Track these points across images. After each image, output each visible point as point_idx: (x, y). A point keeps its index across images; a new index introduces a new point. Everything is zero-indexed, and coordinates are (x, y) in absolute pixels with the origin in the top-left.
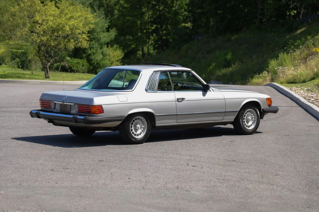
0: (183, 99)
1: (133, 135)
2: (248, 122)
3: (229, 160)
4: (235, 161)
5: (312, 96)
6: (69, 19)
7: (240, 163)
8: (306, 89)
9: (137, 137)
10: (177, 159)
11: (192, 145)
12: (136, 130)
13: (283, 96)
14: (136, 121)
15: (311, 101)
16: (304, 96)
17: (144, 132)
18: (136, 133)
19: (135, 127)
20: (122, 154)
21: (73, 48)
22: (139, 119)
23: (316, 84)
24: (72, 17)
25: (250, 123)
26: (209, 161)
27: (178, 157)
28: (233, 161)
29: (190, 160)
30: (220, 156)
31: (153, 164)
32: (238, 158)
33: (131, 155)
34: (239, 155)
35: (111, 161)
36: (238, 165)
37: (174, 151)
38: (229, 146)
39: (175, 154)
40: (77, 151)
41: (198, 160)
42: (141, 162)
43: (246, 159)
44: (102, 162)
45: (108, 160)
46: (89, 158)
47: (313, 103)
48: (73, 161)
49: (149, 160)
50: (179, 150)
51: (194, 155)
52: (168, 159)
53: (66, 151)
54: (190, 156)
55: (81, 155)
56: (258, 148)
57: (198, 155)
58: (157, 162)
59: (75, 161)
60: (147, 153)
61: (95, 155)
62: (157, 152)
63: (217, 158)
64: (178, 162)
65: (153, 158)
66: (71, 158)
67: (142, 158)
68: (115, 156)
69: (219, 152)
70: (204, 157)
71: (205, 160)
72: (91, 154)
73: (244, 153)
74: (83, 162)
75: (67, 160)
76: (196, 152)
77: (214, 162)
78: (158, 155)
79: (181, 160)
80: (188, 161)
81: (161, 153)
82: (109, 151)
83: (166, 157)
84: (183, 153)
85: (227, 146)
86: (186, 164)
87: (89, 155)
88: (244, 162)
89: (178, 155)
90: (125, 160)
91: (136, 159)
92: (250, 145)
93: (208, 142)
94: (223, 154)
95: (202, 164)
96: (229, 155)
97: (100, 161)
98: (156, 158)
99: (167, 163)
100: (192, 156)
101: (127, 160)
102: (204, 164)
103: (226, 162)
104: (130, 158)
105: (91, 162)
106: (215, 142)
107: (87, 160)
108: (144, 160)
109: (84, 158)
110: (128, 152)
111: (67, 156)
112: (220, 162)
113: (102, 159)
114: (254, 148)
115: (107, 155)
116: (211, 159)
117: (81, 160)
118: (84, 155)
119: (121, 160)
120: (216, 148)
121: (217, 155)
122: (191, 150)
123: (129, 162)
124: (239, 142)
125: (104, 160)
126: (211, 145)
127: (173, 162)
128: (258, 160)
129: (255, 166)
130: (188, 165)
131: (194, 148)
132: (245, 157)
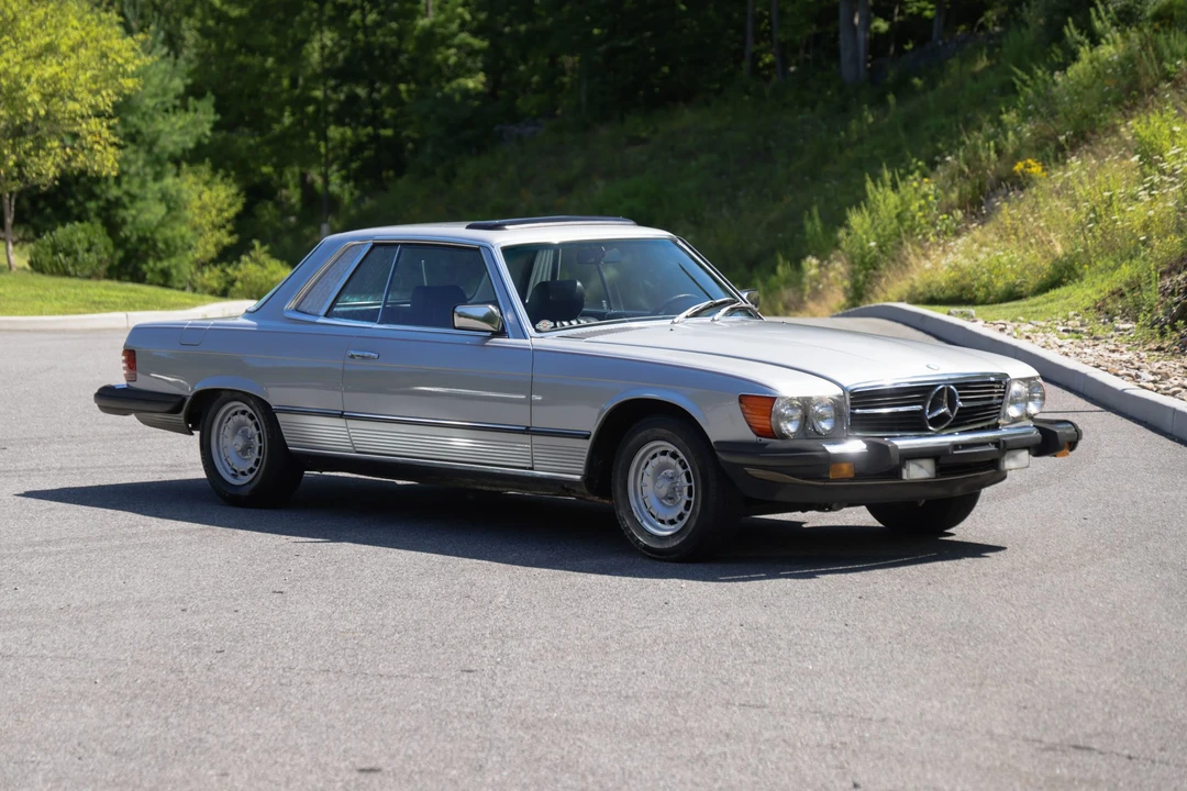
3: (1046, 739)
4: (1089, 749)
5: (1129, 362)
7: (1128, 761)
8: (1061, 328)
10: (771, 744)
11: (783, 644)
15: (1152, 386)
16: (1092, 359)
20: (459, 713)
23: (1087, 303)
26: (952, 755)
27: (766, 729)
28: (1079, 752)
29: (838, 745)
30: (979, 711)
31: (662, 783)
32: (1089, 728)
33: (508, 722)
34: (1075, 707)
35: (423, 766)
36: (1130, 783)
37: (717, 683)
38: (972, 644)
39: (735, 708)
40: (215, 705)
41: (884, 743)
42: (583, 767)
43: (1135, 736)
44: (380, 782)
45: (406, 766)
46: (296, 749)
47: (1174, 394)
48: (215, 778)
49: (625, 757)
50: (742, 680)
51: (841, 709)
52: (719, 740)
53: (153, 708)
54: (823, 717)
55: (244, 734)
56: (1130, 652)
57: (857, 708)
58: (674, 770)
59: (226, 775)
60: (588, 705)
61: (318, 730)
62: (630, 694)
63: (977, 730)
64: (788, 764)
65: (635, 737)
66: (194, 753)
67: (578, 743)
68: (425, 730)
69: (952, 684)
70: (898, 722)
71: (919, 744)
72: (297, 722)
73: (1090, 691)
74: (271, 782)
75: (179, 772)
76: (834, 690)
77: (978, 757)
78: (651, 715)
79: (794, 747)
80: (836, 752)
81: (661, 704)
82: (379, 700)
83: (699, 728)
84: (770, 699)
85: (964, 642)
86: (837, 776)
87: (284, 728)
88: (1142, 756)
89: (753, 711)
90: (495, 759)
91: (548, 746)
92: (1072, 634)
93: (850, 622)
94: (984, 697)
95: (929, 776)
96: (1025, 708)
97: (364, 774)
98: (654, 739)
99: (732, 771)
100: (832, 717)
101: (507, 759)
102: (938, 776)
103: (1047, 755)
104: (511, 742)
105: (318, 780)
106: (885, 621)
107: (288, 768)
108: (595, 751)
109: (265, 751)
110: (480, 699)
111: (170, 741)
112: (1014, 756)
113: (365, 757)
114: (1114, 657)
115: (381, 725)
116: (948, 735)
117: (255, 765)
118: (259, 731)
119: (472, 756)
120: (917, 657)
121: (955, 704)
122: (802, 677)
123: (523, 770)
124: (1002, 614)
125: (381, 762)
126: (882, 640)
127: (761, 767)
130: (856, 786)
131: (808, 665)
132: (1120, 720)
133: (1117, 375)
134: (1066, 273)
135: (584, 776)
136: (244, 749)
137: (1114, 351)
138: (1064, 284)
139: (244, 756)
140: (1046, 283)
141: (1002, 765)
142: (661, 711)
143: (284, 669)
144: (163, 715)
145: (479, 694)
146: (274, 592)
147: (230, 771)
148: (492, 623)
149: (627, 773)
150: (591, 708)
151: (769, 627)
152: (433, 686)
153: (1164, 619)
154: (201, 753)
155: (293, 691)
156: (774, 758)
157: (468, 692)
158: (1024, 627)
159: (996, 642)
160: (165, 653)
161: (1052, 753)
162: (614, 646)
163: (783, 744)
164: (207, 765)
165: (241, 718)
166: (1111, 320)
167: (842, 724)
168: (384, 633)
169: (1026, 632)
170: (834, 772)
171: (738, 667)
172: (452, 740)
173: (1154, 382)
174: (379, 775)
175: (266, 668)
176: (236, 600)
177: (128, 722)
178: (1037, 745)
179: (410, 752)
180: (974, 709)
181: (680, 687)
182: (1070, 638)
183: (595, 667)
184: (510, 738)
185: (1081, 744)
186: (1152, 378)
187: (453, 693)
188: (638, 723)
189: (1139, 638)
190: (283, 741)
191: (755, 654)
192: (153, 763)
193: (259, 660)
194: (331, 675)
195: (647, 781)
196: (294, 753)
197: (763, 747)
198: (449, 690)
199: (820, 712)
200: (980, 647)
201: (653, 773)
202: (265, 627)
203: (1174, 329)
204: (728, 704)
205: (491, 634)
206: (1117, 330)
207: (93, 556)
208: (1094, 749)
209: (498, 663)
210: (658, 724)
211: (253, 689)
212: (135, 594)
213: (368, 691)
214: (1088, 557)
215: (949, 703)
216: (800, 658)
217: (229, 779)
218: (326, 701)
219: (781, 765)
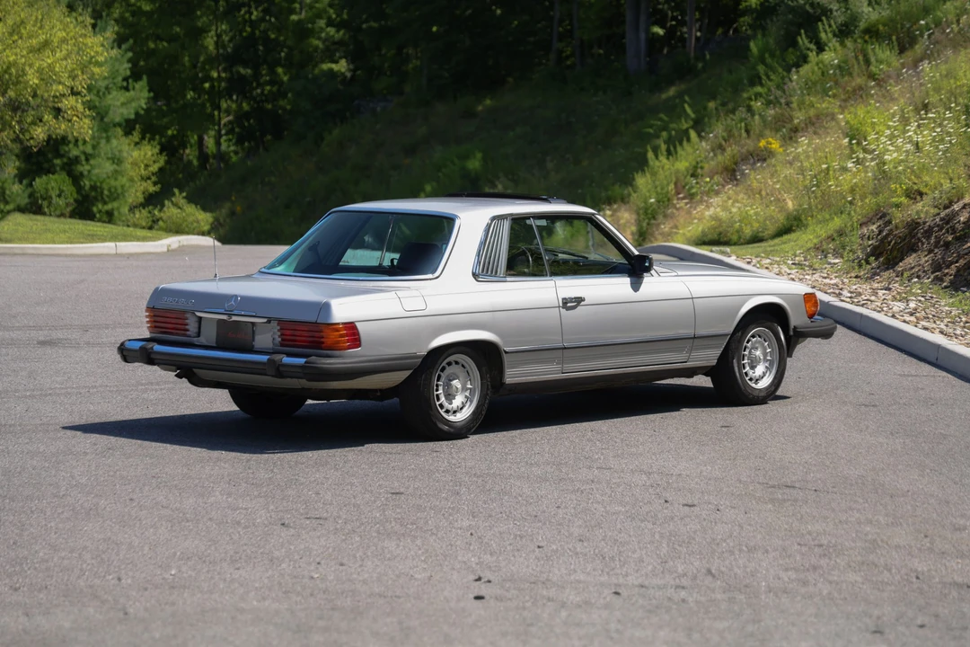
0: (579, 300)
1: (442, 412)
2: (753, 367)
3: (770, 483)
4: (794, 487)
5: (835, 284)
6: (39, 50)
7: (814, 492)
8: (791, 262)
9: (451, 418)
10: (618, 485)
11: (618, 440)
12: (450, 397)
14: (449, 370)
15: (849, 300)
16: (810, 283)
17: (471, 402)
18: (450, 407)
19: (448, 385)
20: (437, 470)
21: (44, 141)
22: (457, 363)
23: (810, 245)
24: (46, 44)
25: (760, 369)
26: (718, 490)
27: (614, 478)
28: (788, 488)
29: (655, 485)
30: (733, 471)
31: (560, 500)
32: (794, 478)
33: (466, 474)
34: (787, 469)
35: (426, 492)
36: (815, 501)
37: (582, 458)
38: (729, 440)
39: (594, 469)
40: (296, 464)
41: (681, 484)
42: (514, 493)
43: (819, 482)
44: (404, 498)
45: (416, 492)
46: (352, 484)
47: (862, 305)
49: (537, 490)
50: (596, 457)
51: (655, 470)
52: (588, 483)
53: (262, 465)
54: (645, 474)
55: (319, 478)
56: (820, 445)
57: (664, 469)
58: (566, 495)
60: (510, 467)
61: (360, 476)
62: (533, 463)
63: (732, 479)
64: (628, 493)
65: (540, 481)
66: (296, 485)
67: (509, 484)
68: (420, 477)
69: (718, 459)
70: (688, 476)
71: (700, 485)
72: (347, 473)
73: (796, 463)
74: (345, 497)
75: (292, 492)
76: (650, 461)
77: (732, 490)
78: (547, 472)
79: (630, 486)
80: (654, 488)
81: (551, 467)
82: (389, 464)
83: (576, 478)
84: (614, 465)
85: (724, 440)
86: (655, 498)
87: (341, 475)
88: (823, 490)
89: (605, 471)
90: (464, 490)
91: (492, 485)
92: (787, 436)
93: (656, 430)
94: (736, 465)
95: (706, 498)
96: (759, 469)
97: (394, 495)
98: (552, 482)
99: (598, 496)
100: (650, 474)
101: (471, 490)
102: (711, 498)
103: (770, 490)
104: (471, 483)
105: (371, 497)
106: (677, 430)
107: (352, 492)
108: (519, 487)
109: (335, 484)
110: (447, 464)
112: (752, 490)
113: (392, 488)
114: (811, 447)
115: (395, 474)
116: (716, 481)
117: (333, 490)
118: (327, 476)
119: (451, 488)
120: (697, 447)
121: (719, 468)
122: (631, 456)
123: (481, 494)
125: (402, 490)
126: (676, 439)
127: (613, 494)
128: (856, 483)
129: (867, 502)
130: (666, 501)
131: (634, 450)
132: (812, 475)
133: (826, 293)
134: (795, 223)
135: (516, 497)
136: (323, 484)
137: (825, 278)
138: (794, 231)
140: (781, 230)
141: (746, 494)
142: (552, 470)
145: (446, 462)
147: (320, 493)
149: (539, 496)
150: (512, 469)
152: (418, 458)
156: (619, 490)
157: (439, 461)
158: (760, 433)
159: (743, 440)
161: (773, 489)
163: (624, 485)
164: (306, 490)
166: (826, 257)
167: (656, 476)
170: (653, 497)
171: (593, 451)
172: (438, 481)
173: (850, 297)
174: (403, 495)
178: (765, 485)
179: (416, 486)
180: (730, 470)
181: (561, 460)
182: (786, 438)
185: (789, 485)
186: (849, 295)
187: (431, 461)
188: (541, 475)
189: (826, 438)
190: (342, 480)
191: (602, 445)
196: (352, 486)
197: (613, 486)
198: (428, 460)
199: (643, 471)
200: (734, 442)
201: (554, 496)
203: (867, 262)
204: (590, 468)
206: (830, 263)
208: (796, 487)
209: (452, 448)
210: (552, 476)
215: (716, 467)
216: (629, 447)
217: (321, 496)
219: (624, 493)
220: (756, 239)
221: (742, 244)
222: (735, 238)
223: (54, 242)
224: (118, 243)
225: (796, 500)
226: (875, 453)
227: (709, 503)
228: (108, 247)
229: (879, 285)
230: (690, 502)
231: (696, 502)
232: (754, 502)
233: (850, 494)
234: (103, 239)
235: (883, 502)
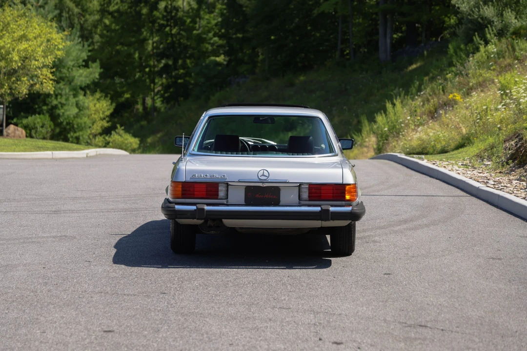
4: (426, 326)
5: (486, 177)
7: (441, 331)
8: (460, 164)
10: (289, 323)
11: (305, 285)
13: (424, 176)
15: (492, 186)
16: (470, 175)
20: (155, 310)
23: (474, 154)
26: (366, 328)
27: (288, 317)
28: (421, 328)
29: (317, 324)
30: (382, 311)
31: (236, 338)
32: (428, 319)
33: (176, 313)
34: (424, 310)
35: (133, 330)
36: (440, 340)
37: (271, 299)
38: (387, 285)
39: (277, 309)
40: (48, 305)
41: (338, 323)
42: (203, 331)
43: (447, 322)
44: (112, 336)
45: (126, 330)
46: (79, 323)
47: (501, 190)
48: (39, 333)
49: (223, 327)
50: (283, 298)
51: (323, 310)
52: (266, 321)
53: (20, 306)
54: (314, 313)
55: (57, 317)
56: (454, 290)
57: (330, 309)
58: (243, 333)
59: (45, 332)
60: (212, 307)
61: (91, 315)
62: (232, 303)
63: (379, 319)
64: (293, 331)
65: (230, 320)
66: (33, 324)
67: (204, 322)
68: (138, 316)
69: (374, 301)
70: (346, 315)
71: (353, 324)
72: (82, 312)
73: (433, 304)
74: (64, 335)
75: (24, 331)
76: (322, 302)
77: (377, 329)
78: (239, 311)
79: (298, 324)
80: (316, 326)
81: (245, 307)
82: (121, 304)
83: (259, 316)
84: (293, 305)
85: (384, 285)
86: (313, 335)
87: (76, 314)
88: (448, 329)
89: (284, 310)
90: (165, 327)
91: (190, 323)
92: (431, 282)
93: (336, 276)
94: (386, 306)
95: (353, 336)
96: (403, 310)
97: (105, 333)
98: (238, 321)
99: (268, 333)
100: (318, 313)
101: (171, 328)
102: (357, 336)
103: (407, 329)
104: (174, 321)
105: (85, 335)
106: (351, 276)
107: (73, 330)
108: (211, 325)
109: (65, 323)
110: (166, 304)
111: (23, 319)
112: (392, 329)
113: (108, 326)
114: (447, 291)
115: (119, 314)
116: (366, 321)
117: (59, 329)
118: (64, 316)
119: (156, 326)
120: (362, 290)
121: (373, 309)
122: (309, 298)
123: (177, 332)
124: (403, 274)
125: (115, 328)
126: (348, 284)
127: (281, 332)
128: (476, 323)
129: (482, 342)
130: (320, 339)
131: (313, 293)
132: (443, 316)
133: (478, 182)
134: (467, 142)
135: (203, 335)
136: (56, 322)
137: (480, 173)
138: (466, 146)
139: (55, 325)
140: (458, 146)
141: (386, 332)
142: (244, 310)
143: (82, 291)
144: (24, 309)
145: (166, 302)
146: (86, 261)
147: (47, 331)
148: (179, 274)
149: (222, 333)
150: (213, 309)
151: (300, 278)
152: (147, 299)
153: (473, 277)
154: (36, 324)
155: (84, 300)
156: (288, 329)
157: (161, 301)
158: (412, 279)
159: (398, 285)
160: (31, 285)
161: (409, 328)
162: (231, 284)
163: (294, 323)
164: (37, 329)
165: (58, 310)
166: (483, 161)
167: (321, 315)
168: (130, 278)
169: (411, 281)
170: (312, 334)
171: (283, 293)
172: (149, 320)
173: (494, 185)
174: (112, 333)
175: (74, 291)
176: (68, 264)
177: (7, 312)
178: (404, 325)
179: (129, 324)
180: (381, 310)
181: (256, 301)
182: (430, 284)
183: (220, 292)
184: (175, 320)
185: (423, 324)
186: (493, 183)
187: (155, 302)
188: (233, 314)
189: (460, 284)
190: (74, 319)
191: (291, 288)
192: (13, 327)
193: (72, 288)
194: (103, 294)
195: (230, 337)
196: (77, 324)
197: (285, 324)
198: (153, 301)
199: (314, 311)
200: (390, 287)
201: (233, 334)
202: (78, 275)
203: (507, 163)
204: (274, 307)
205: (178, 279)
206: (485, 165)
207: (9, 246)
208: (428, 327)
209: (178, 290)
210: (241, 315)
211: (66, 299)
212: (24, 261)
213: (117, 300)
214: (447, 252)
215: (370, 308)
216: (311, 290)
217: (45, 334)
218: (97, 305)
219: (290, 331)
220: (444, 151)
221: (435, 154)
222: (431, 151)
223: (14, 151)
224: (54, 152)
225: (425, 339)
226: (494, 297)
227: (354, 341)
228: (48, 154)
229: (514, 177)
230: (339, 340)
231: (344, 341)
232: (390, 340)
233: (469, 334)
234: (47, 149)
235: (494, 341)
